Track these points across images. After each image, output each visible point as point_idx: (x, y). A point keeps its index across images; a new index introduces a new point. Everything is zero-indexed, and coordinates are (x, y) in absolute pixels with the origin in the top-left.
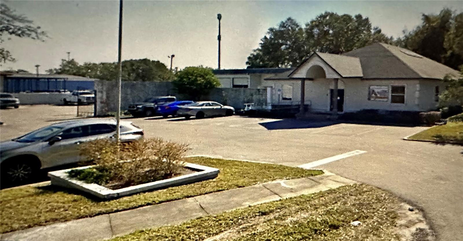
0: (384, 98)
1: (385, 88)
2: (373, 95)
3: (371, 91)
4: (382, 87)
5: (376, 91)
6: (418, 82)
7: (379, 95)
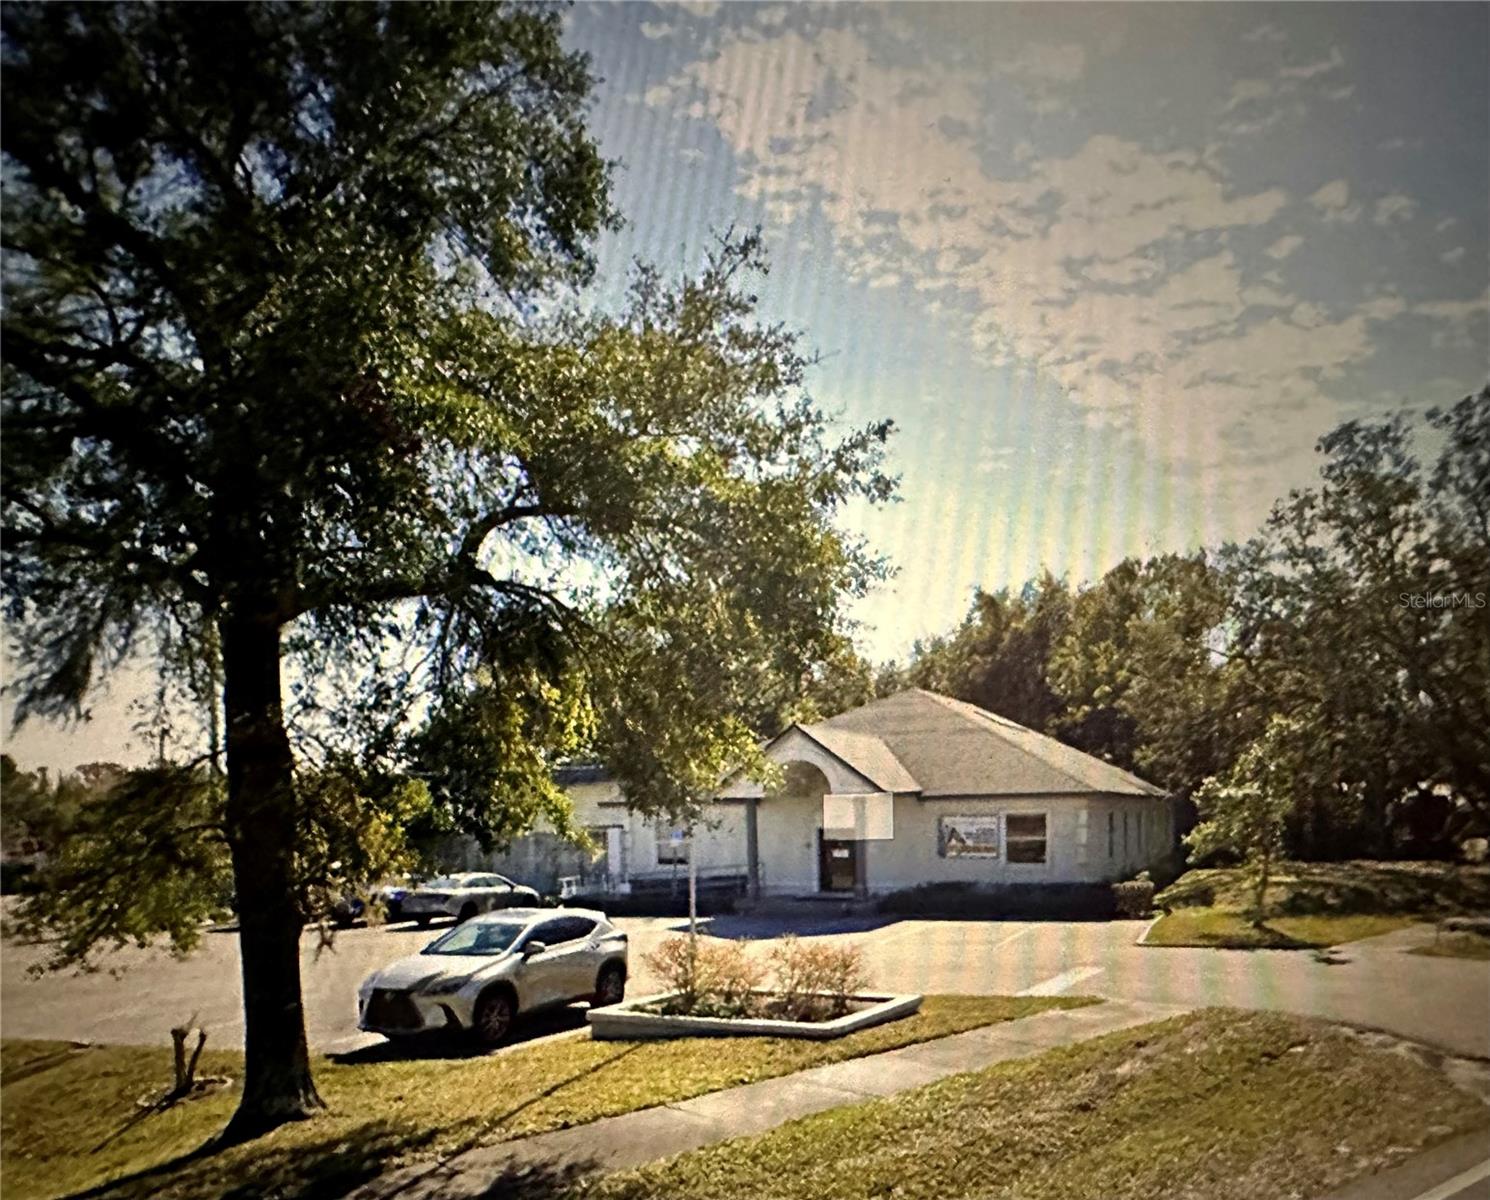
0: (988, 850)
1: (987, 823)
2: (954, 842)
3: (947, 832)
4: (979, 820)
5: (961, 829)
6: (1083, 802)
7: (969, 843)
